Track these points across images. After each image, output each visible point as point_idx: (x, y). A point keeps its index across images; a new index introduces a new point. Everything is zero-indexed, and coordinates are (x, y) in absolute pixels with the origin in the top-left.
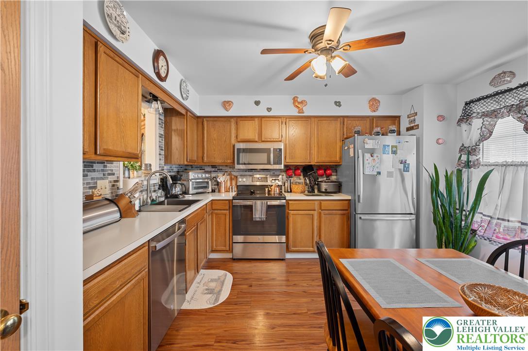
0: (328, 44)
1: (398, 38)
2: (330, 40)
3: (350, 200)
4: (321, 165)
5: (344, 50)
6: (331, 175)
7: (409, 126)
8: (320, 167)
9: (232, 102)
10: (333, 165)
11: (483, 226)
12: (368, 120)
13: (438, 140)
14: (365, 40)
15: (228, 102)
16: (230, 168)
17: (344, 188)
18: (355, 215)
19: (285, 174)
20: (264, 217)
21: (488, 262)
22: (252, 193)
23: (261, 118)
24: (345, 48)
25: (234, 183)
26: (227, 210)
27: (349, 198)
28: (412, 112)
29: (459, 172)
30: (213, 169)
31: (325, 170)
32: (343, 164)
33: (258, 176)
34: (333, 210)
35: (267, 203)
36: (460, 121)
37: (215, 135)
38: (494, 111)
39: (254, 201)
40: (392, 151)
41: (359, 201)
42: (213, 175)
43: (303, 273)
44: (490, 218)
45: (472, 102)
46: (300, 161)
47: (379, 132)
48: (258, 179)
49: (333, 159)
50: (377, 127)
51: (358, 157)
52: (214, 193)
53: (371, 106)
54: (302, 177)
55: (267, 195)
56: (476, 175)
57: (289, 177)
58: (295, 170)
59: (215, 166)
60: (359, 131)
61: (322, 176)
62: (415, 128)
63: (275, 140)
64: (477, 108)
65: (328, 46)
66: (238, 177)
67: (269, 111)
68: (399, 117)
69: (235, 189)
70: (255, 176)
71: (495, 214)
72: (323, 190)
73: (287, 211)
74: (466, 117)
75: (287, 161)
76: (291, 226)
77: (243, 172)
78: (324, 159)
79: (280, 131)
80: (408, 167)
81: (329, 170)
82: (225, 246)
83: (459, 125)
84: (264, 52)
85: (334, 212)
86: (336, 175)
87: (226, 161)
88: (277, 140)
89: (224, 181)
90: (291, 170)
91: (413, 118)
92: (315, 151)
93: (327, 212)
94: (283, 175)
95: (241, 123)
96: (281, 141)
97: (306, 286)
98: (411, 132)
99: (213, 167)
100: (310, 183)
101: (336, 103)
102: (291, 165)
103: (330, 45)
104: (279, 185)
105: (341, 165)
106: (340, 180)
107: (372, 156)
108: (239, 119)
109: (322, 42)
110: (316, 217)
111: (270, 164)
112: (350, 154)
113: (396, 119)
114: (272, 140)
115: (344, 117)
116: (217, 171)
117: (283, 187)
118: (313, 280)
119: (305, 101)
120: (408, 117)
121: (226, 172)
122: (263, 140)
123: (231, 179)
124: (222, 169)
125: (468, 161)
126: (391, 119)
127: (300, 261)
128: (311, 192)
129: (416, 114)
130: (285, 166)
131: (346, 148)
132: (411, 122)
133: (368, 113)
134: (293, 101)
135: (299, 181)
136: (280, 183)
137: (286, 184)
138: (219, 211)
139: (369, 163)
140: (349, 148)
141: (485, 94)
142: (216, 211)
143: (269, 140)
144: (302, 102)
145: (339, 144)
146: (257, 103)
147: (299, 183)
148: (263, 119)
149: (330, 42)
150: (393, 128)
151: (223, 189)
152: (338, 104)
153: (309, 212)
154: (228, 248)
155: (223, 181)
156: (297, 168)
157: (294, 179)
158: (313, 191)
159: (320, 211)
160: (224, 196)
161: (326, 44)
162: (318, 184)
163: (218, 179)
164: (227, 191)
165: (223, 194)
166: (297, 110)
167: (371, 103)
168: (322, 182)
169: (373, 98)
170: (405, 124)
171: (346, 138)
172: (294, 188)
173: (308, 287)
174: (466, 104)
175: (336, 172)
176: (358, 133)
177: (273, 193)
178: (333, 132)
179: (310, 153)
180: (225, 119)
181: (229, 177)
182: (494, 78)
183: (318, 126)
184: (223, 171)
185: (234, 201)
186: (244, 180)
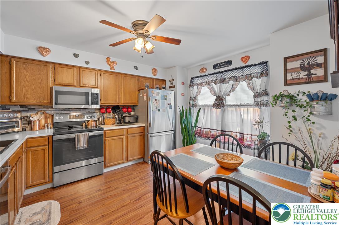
0: (146, 33)
1: (178, 42)
2: (148, 31)
3: (144, 126)
4: (125, 106)
5: (152, 39)
6: (131, 112)
7: (170, 86)
8: (124, 107)
9: (49, 50)
10: (132, 106)
11: (198, 132)
12: (152, 80)
13: (182, 93)
14: (164, 37)
15: (45, 48)
16: (44, 107)
17: (139, 119)
18: (148, 135)
19: (98, 112)
20: (86, 146)
21: (210, 146)
22: (70, 128)
23: (80, 68)
24: (153, 38)
25: (49, 121)
26: (46, 145)
27: (144, 125)
28: (172, 79)
29: (190, 108)
30: (23, 109)
31: (127, 109)
32: (139, 105)
33: (74, 114)
34: (135, 133)
35: (88, 134)
36: (190, 86)
37: (28, 76)
38: (201, 83)
39: (76, 134)
40: (165, 98)
41: (150, 127)
42: (24, 114)
43: (119, 179)
44: (200, 129)
45: (194, 78)
46: (111, 103)
47: (158, 88)
48: (76, 116)
49: (133, 102)
50: (156, 84)
51: (149, 101)
52: (24, 132)
53: (153, 73)
54: (111, 114)
55: (84, 129)
56: (195, 110)
57: (102, 114)
58: (107, 109)
59: (26, 105)
60: (148, 86)
61: (125, 112)
62: (173, 87)
63: (92, 86)
64: (196, 81)
65: (145, 34)
66: (55, 115)
67: (87, 64)
68: (165, 80)
69: (50, 125)
70: (71, 114)
71: (202, 126)
72: (127, 121)
73: (104, 138)
74: (191, 85)
75: (102, 102)
76: (107, 149)
77: (59, 111)
78: (127, 102)
79: (96, 80)
80: (171, 107)
81: (130, 108)
82: (44, 179)
83: (189, 88)
84: (103, 22)
85: (135, 134)
86: (134, 112)
87: (42, 101)
88: (94, 86)
89: (38, 120)
90: (104, 109)
91: (172, 82)
92: (122, 96)
93: (131, 135)
94: (97, 113)
95: (59, 69)
96: (97, 88)
97: (124, 186)
98: (171, 89)
99: (21, 106)
100: (118, 117)
101: (135, 67)
102: (103, 105)
103: (146, 34)
104: (95, 120)
105: (137, 105)
106: (137, 115)
107: (156, 101)
108: (56, 66)
109: (142, 30)
110: (125, 140)
111: (89, 105)
112: (144, 99)
113: (164, 81)
114: (90, 86)
115: (139, 76)
116: (28, 111)
117: (97, 121)
118: (127, 181)
119: (115, 62)
120: (170, 81)
121: (40, 111)
122: (82, 85)
123: (46, 118)
124: (34, 109)
125: (193, 104)
126: (162, 81)
127: (114, 172)
128: (119, 124)
129: (173, 80)
130: (101, 106)
131: (141, 95)
132: (171, 84)
133: (152, 76)
134: (106, 60)
135: (109, 116)
136: (96, 119)
137: (100, 119)
138: (36, 148)
139: (155, 105)
140: (143, 95)
141: (198, 75)
142: (31, 149)
143: (87, 86)
144: (113, 62)
145: (137, 93)
146: (76, 56)
147: (109, 118)
148: (81, 70)
149: (147, 32)
150: (164, 86)
151: (37, 127)
152: (136, 68)
153: (120, 137)
154: (48, 179)
155: (36, 120)
156: (108, 107)
157: (106, 115)
158: (120, 123)
159: (127, 135)
160: (38, 133)
161: (145, 33)
162: (123, 118)
163: (31, 118)
164: (42, 128)
165: (38, 131)
166: (110, 67)
167: (153, 71)
168: (126, 116)
169: (154, 68)
170: (168, 84)
171: (141, 89)
172: (107, 121)
173: (125, 186)
174: (192, 79)
175: (134, 110)
176: (148, 87)
177: (90, 126)
178: (133, 85)
179: (119, 97)
180: (41, 63)
181: (43, 116)
182: (201, 69)
183: (124, 80)
184: (36, 111)
185: (54, 136)
186: (62, 117)
